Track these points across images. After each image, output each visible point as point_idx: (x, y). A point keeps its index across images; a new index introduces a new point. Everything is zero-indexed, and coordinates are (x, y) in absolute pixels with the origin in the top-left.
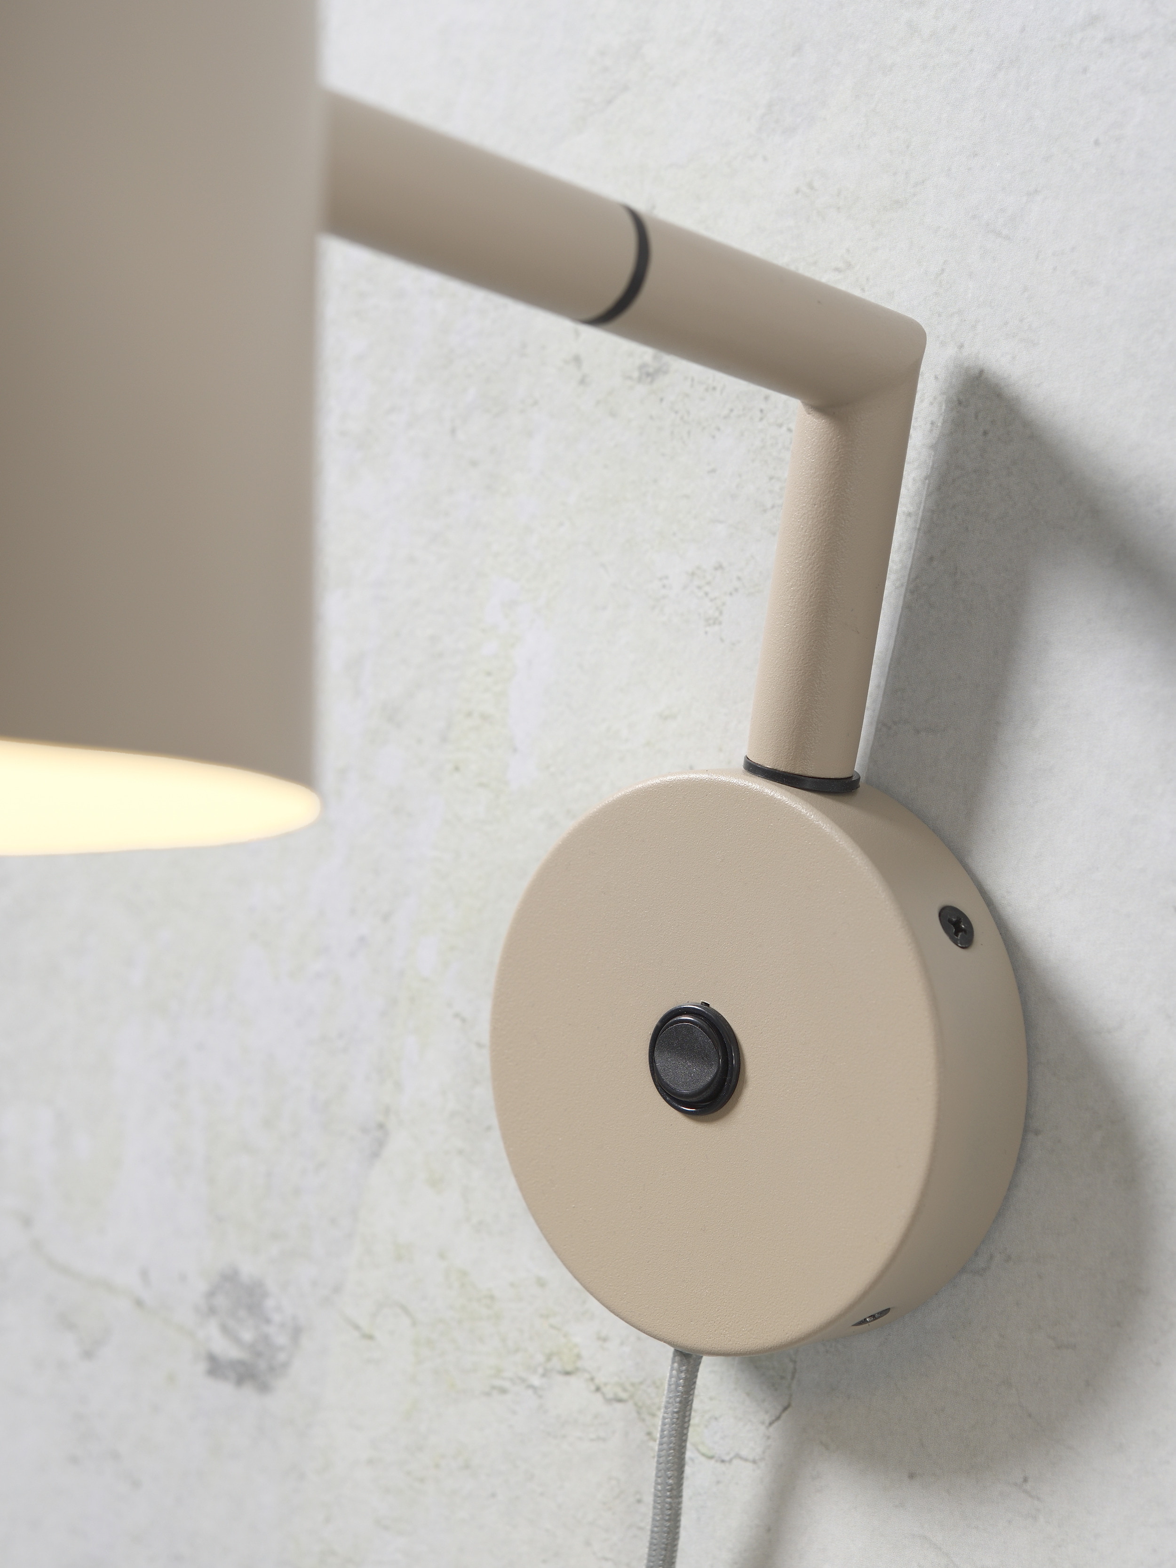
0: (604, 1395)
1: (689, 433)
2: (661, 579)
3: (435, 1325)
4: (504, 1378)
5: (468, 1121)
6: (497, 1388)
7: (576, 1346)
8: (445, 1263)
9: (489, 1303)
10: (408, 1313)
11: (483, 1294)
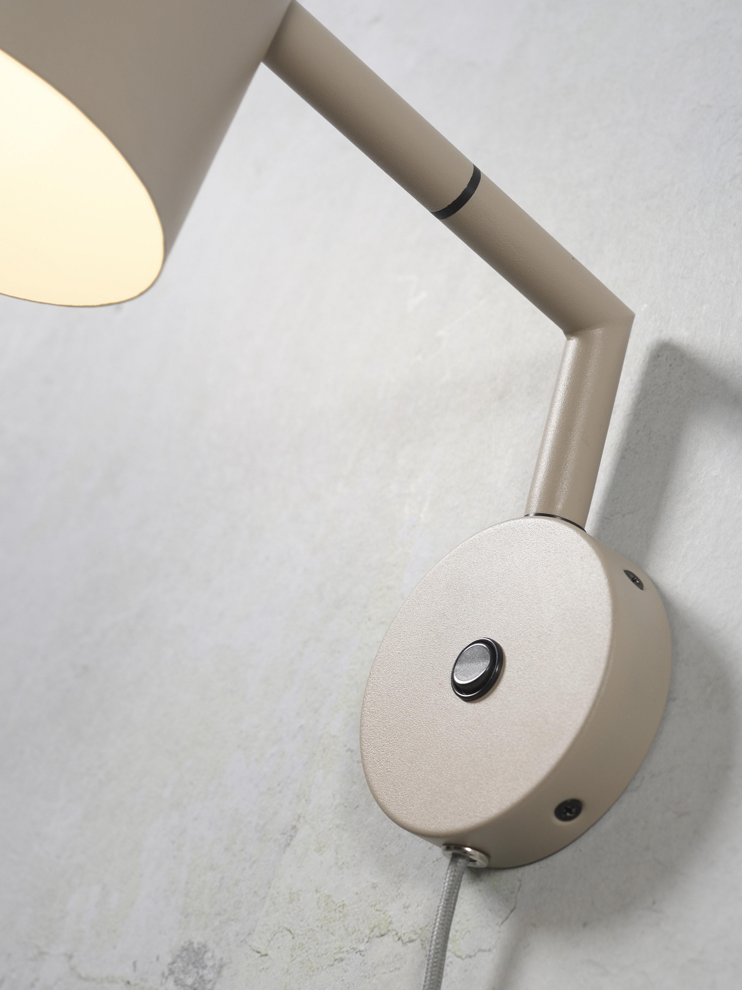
0: (402, 941)
3: (306, 934)
4: (343, 952)
5: (346, 807)
6: (338, 960)
7: (390, 917)
8: (318, 894)
9: (341, 909)
10: (291, 932)
11: (338, 905)
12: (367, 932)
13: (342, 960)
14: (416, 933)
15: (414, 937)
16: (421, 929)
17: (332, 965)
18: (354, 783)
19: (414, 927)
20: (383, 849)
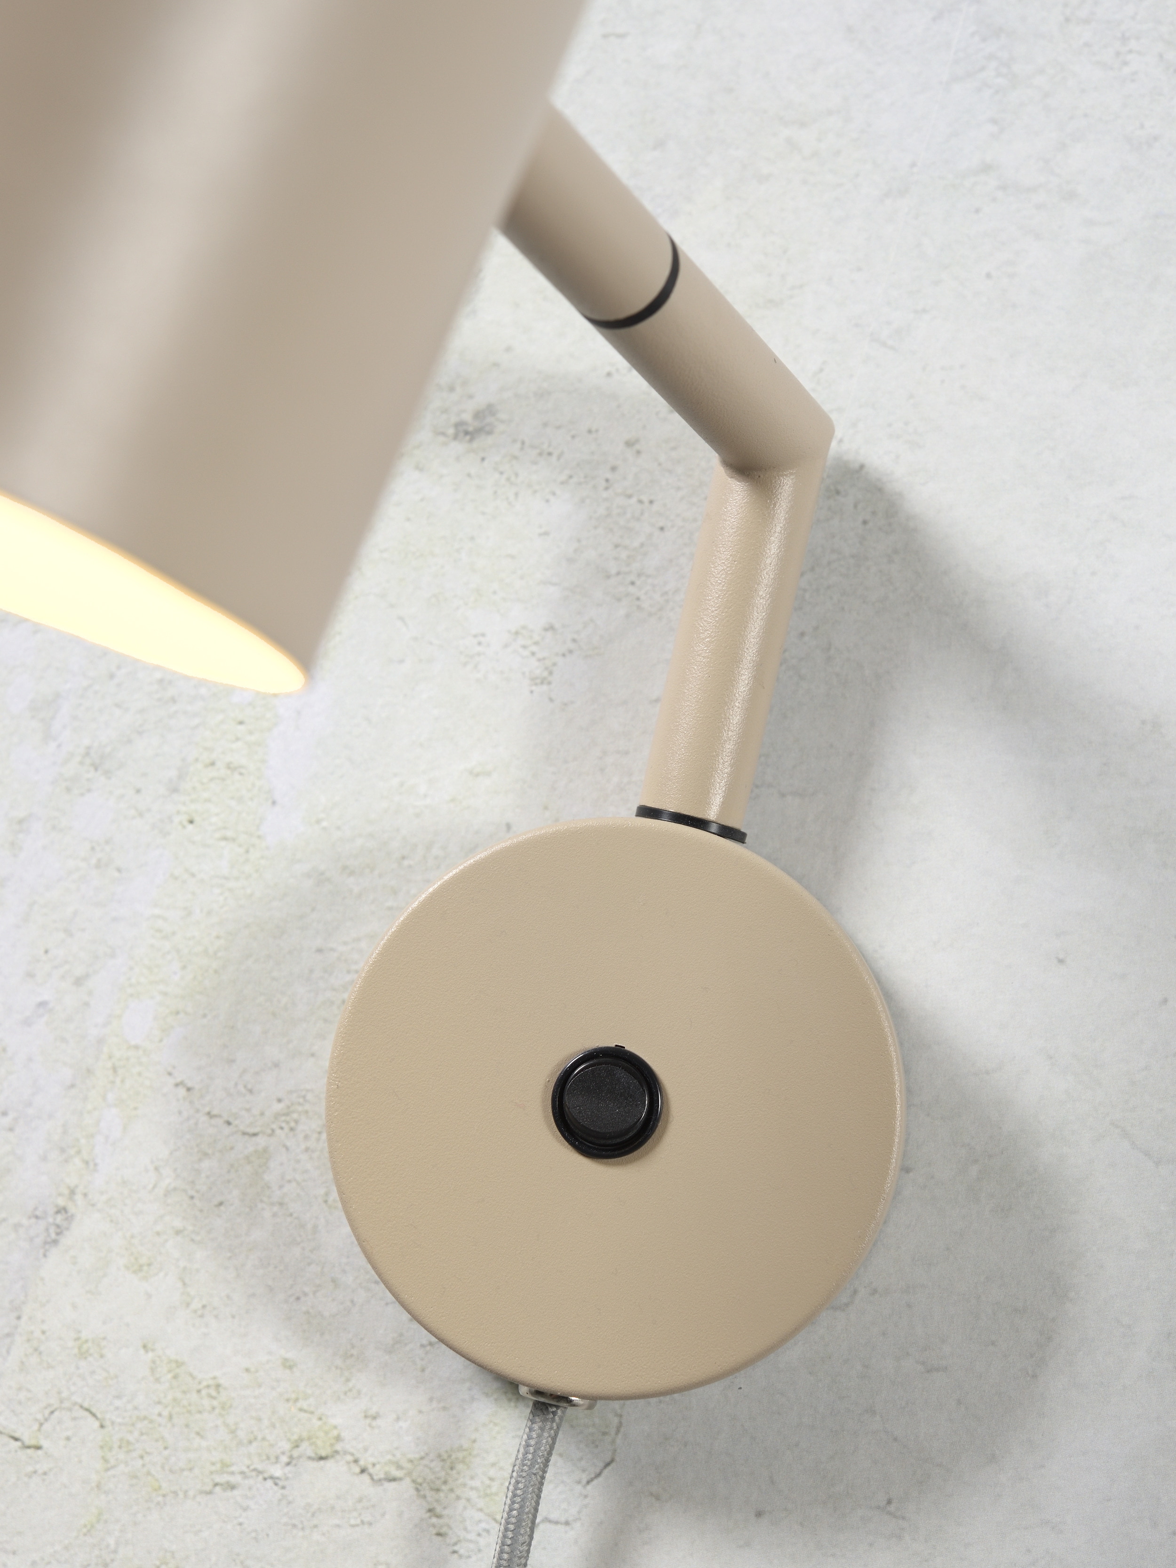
0: (371, 1475)
1: (516, 495)
2: (475, 636)
3: (133, 1425)
4: (233, 1473)
5: (192, 1197)
6: (221, 1485)
7: (335, 1427)
8: (151, 1355)
9: (213, 1393)
10: (94, 1415)
11: (205, 1383)
12: (286, 1446)
13: (233, 1487)
14: (399, 1467)
15: (398, 1474)
16: (411, 1461)
17: (210, 1493)
18: (206, 1154)
19: (394, 1455)
20: (298, 1299)
